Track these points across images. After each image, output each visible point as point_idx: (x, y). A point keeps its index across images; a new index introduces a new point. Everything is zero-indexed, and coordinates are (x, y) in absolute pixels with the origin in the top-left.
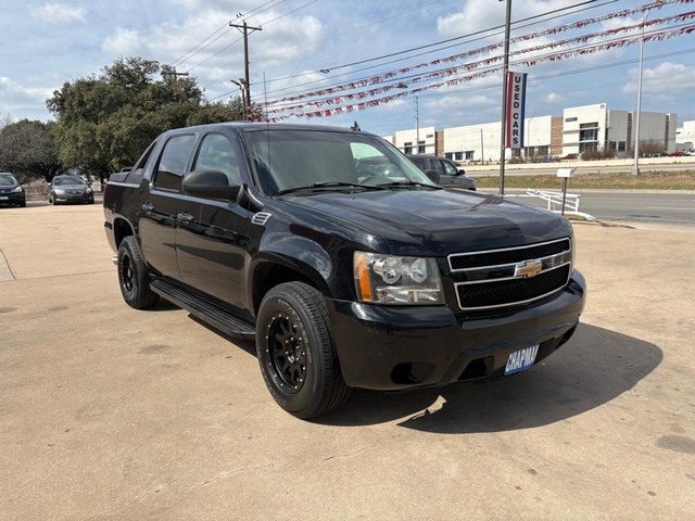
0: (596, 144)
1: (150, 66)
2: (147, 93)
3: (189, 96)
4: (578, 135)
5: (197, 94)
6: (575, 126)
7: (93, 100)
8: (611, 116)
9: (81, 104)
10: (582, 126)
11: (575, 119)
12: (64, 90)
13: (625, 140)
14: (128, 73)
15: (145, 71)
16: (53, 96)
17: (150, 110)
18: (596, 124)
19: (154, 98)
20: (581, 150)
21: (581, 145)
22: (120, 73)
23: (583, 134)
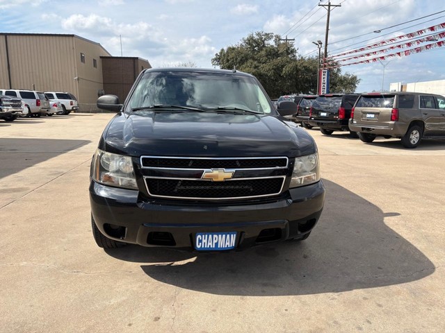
1: (268, 36)
2: (263, 53)
3: (289, 54)
5: (293, 51)
7: (233, 58)
9: (228, 61)
12: (221, 53)
14: (255, 41)
15: (265, 39)
16: (215, 57)
17: (263, 63)
19: (267, 56)
22: (251, 41)
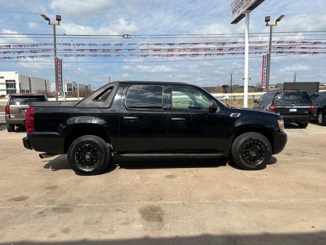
0: (15, 91)
4: (5, 86)
6: (3, 81)
8: (21, 77)
10: (6, 81)
11: (3, 78)
13: (29, 89)
18: (14, 81)
20: (7, 93)
21: (7, 91)
23: (7, 85)
